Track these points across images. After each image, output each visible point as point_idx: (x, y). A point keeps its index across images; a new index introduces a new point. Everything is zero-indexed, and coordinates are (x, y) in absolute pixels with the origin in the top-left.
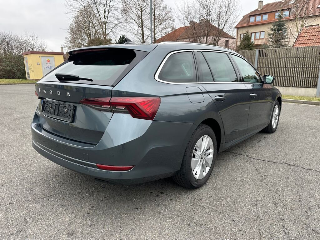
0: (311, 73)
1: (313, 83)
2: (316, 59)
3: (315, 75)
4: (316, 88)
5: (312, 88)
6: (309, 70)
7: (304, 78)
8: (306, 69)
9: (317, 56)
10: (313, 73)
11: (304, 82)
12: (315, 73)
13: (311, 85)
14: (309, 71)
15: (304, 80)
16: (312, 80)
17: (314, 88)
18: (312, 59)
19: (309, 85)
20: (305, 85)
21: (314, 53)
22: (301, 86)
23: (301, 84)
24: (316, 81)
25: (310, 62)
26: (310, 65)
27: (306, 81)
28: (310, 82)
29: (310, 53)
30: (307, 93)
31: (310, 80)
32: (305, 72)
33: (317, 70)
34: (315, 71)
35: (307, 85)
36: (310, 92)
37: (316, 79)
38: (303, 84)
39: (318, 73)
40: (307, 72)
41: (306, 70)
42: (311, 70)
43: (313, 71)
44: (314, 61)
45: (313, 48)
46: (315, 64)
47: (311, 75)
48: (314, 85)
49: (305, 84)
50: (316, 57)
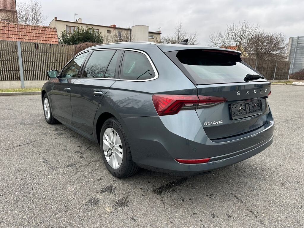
0: (11, 66)
1: (15, 76)
2: (13, 53)
3: (15, 68)
4: (20, 80)
5: (16, 80)
6: (9, 63)
7: (6, 71)
8: (6, 62)
9: (14, 50)
10: (13, 66)
11: (6, 75)
12: (15, 67)
13: (15, 77)
14: (9, 65)
15: (6, 74)
16: (14, 73)
17: (18, 80)
18: (10, 53)
19: (13, 78)
20: (9, 78)
21: (10, 47)
22: (5, 79)
23: (4, 77)
24: (18, 73)
25: (8, 56)
26: (8, 59)
27: (8, 74)
28: (12, 74)
29: (6, 46)
30: (12, 86)
31: (12, 72)
32: (5, 65)
33: (17, 63)
34: (15, 64)
35: (11, 78)
36: (15, 84)
37: (18, 72)
38: (6, 77)
39: (18, 67)
40: (7, 66)
41: (6, 64)
42: (11, 64)
43: (13, 64)
44: (12, 55)
45: (7, 43)
46: (13, 58)
47: (12, 68)
48: (17, 77)
49: (8, 76)
50: (12, 51)
